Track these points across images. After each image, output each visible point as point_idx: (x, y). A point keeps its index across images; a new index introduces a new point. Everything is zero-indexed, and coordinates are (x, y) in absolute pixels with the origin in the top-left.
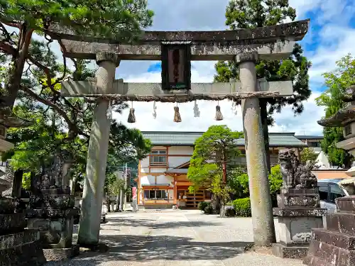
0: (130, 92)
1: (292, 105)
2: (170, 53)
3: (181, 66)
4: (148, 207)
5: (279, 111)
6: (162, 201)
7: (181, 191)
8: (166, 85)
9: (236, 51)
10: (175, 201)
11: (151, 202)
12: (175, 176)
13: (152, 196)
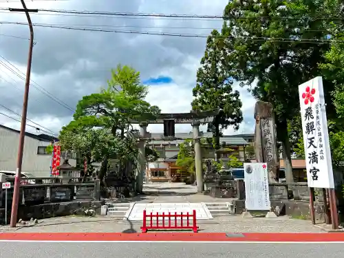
0: (152, 137)
1: (234, 125)
2: (167, 124)
3: (171, 128)
4: (154, 181)
5: (226, 128)
6: (162, 178)
7: (173, 172)
8: (165, 134)
9: (192, 121)
10: (170, 178)
11: (156, 178)
12: (170, 163)
13: (156, 175)
